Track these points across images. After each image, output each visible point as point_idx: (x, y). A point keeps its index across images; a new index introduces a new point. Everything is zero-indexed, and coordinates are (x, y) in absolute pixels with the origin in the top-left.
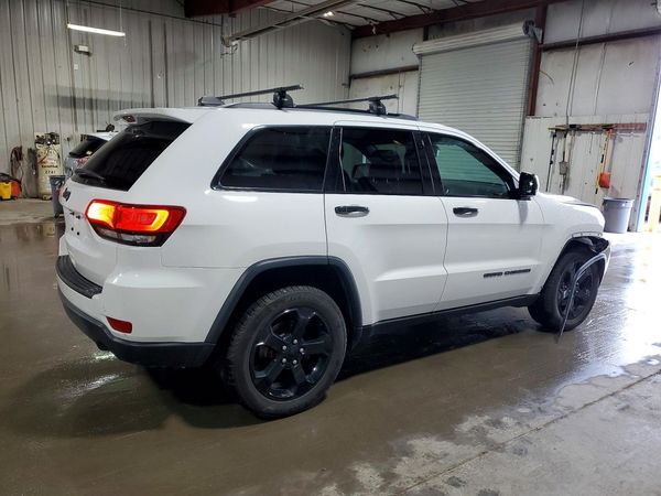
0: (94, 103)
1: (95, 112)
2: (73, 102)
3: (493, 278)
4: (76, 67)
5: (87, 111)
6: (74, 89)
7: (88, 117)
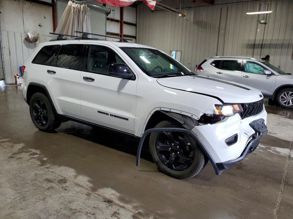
0: (263, 46)
1: (263, 50)
2: (254, 46)
3: (103, 115)
4: (258, 30)
5: (259, 50)
6: (255, 40)
7: (259, 52)
